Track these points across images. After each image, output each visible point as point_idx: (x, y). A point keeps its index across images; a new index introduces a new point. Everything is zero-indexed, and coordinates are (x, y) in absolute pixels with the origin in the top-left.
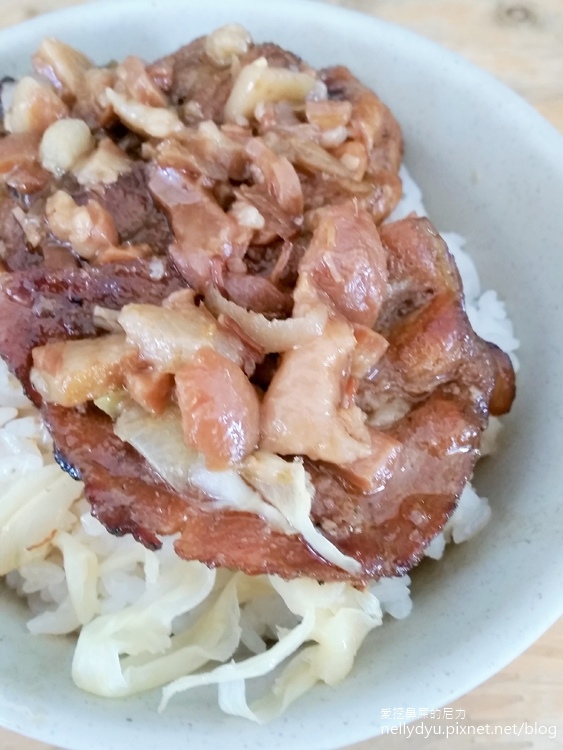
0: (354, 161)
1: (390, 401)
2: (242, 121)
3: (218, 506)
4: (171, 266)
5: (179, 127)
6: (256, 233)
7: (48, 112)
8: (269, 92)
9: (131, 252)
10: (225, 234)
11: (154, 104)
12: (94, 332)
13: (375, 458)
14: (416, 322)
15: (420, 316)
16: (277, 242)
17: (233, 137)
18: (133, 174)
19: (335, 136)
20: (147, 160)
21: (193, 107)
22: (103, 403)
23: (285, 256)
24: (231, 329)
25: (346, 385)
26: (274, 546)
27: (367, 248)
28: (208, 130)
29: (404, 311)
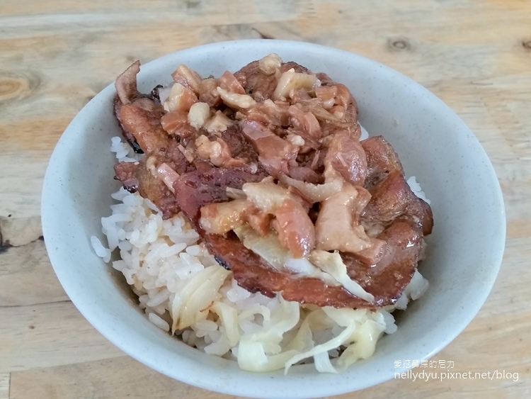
0: (340, 114)
1: (374, 225)
2: (284, 99)
3: (300, 276)
4: (260, 167)
5: (254, 103)
6: (301, 148)
7: (189, 100)
8: (296, 84)
9: (241, 160)
10: (286, 149)
11: (240, 93)
12: (227, 199)
13: (374, 248)
14: (382, 186)
15: (384, 184)
16: (312, 151)
17: (280, 106)
18: (233, 126)
19: (330, 103)
20: (239, 120)
21: (258, 94)
22: (237, 231)
23: (317, 156)
24: (295, 192)
25: (354, 216)
26: (330, 292)
27: (357, 150)
28: (268, 103)
29: (375, 183)
